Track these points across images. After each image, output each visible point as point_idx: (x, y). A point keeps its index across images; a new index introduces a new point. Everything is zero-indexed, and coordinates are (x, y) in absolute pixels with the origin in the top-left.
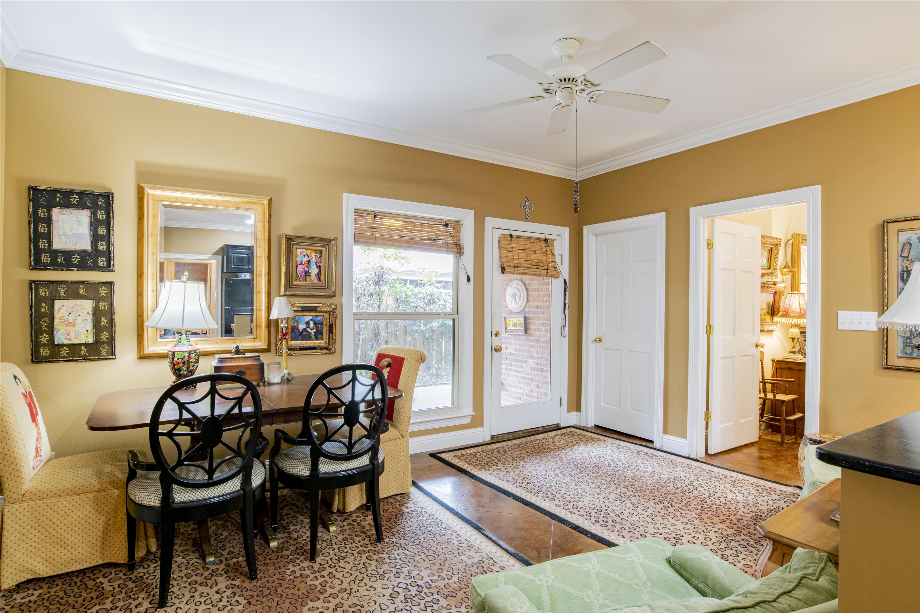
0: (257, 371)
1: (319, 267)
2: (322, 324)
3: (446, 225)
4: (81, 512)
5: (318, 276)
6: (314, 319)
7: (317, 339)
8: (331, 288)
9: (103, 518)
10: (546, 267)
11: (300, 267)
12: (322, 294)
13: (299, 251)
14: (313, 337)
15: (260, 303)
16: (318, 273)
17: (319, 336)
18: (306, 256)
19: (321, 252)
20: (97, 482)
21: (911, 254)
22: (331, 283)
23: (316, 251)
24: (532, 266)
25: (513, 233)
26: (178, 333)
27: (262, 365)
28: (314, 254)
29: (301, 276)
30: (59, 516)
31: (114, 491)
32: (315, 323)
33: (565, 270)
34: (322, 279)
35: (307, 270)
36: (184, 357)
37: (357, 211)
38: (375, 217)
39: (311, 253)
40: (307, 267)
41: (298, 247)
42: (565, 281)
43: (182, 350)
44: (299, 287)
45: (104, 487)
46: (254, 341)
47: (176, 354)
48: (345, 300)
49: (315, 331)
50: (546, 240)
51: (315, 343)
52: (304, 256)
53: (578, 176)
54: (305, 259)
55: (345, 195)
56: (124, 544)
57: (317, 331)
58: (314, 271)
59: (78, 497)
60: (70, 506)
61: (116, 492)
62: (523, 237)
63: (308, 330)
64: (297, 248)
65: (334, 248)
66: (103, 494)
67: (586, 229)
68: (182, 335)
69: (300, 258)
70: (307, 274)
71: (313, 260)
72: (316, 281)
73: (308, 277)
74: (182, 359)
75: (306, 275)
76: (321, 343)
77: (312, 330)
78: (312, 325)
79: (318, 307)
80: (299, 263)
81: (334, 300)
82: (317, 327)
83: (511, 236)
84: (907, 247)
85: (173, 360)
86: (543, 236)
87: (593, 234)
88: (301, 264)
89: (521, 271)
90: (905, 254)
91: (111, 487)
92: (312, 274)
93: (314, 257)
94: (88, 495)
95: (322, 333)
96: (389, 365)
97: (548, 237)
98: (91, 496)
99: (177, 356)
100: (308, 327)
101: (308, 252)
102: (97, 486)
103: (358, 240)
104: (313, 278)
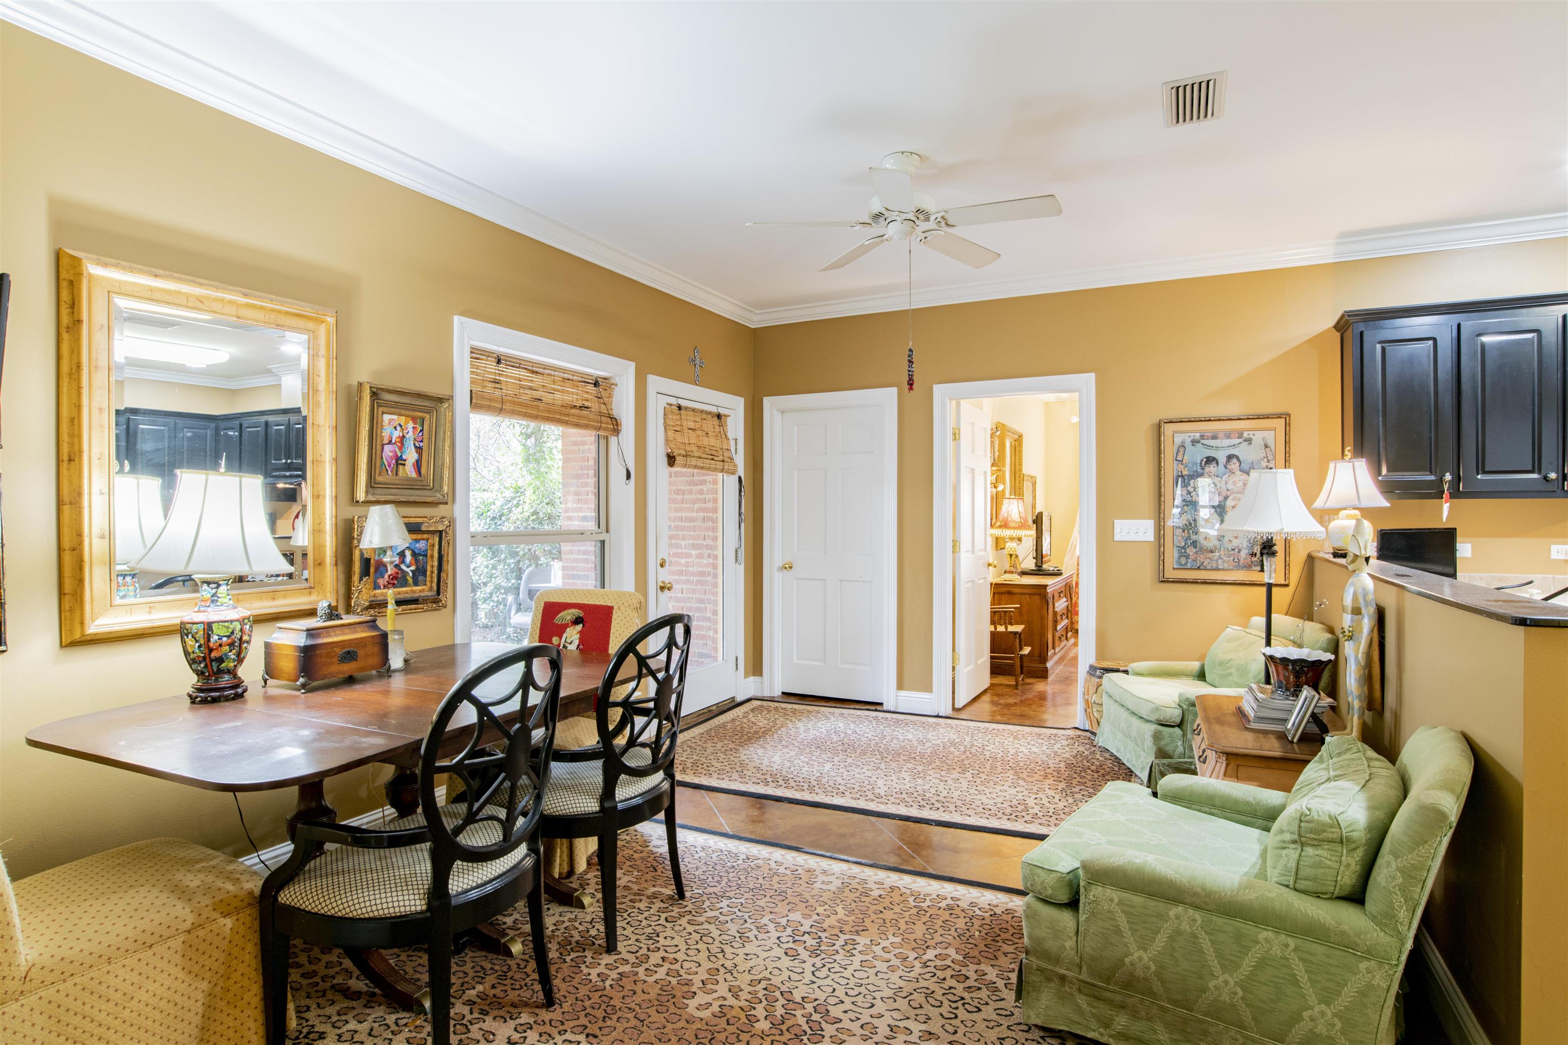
0: (376, 649)
1: (419, 450)
2: (425, 556)
3: (596, 384)
4: (158, 984)
5: (418, 465)
6: (413, 547)
7: (416, 583)
8: (441, 487)
9: (204, 985)
10: (721, 458)
11: (387, 448)
12: (428, 500)
13: (387, 417)
14: (410, 580)
15: (319, 517)
16: (417, 461)
17: (420, 578)
18: (399, 428)
19: (423, 420)
20: (188, 910)
21: (1185, 457)
22: (442, 478)
23: (414, 419)
24: (706, 456)
25: (683, 403)
26: (208, 583)
27: (384, 636)
28: (411, 425)
29: (389, 466)
30: (111, 1004)
31: (222, 921)
32: (414, 554)
33: (740, 462)
34: (423, 471)
35: (399, 454)
36: (232, 633)
37: (473, 350)
38: (499, 362)
39: (406, 423)
40: (401, 448)
41: (385, 409)
42: (740, 478)
43: (228, 618)
44: (387, 486)
45: (204, 917)
46: (310, 594)
47: (215, 626)
48: (458, 510)
49: (413, 568)
50: (719, 416)
51: (413, 591)
52: (395, 428)
53: (755, 320)
54: (397, 434)
55: (456, 319)
56: (253, 1025)
57: (417, 569)
58: (411, 456)
59: (150, 952)
60: (134, 977)
61: (228, 922)
62: (694, 410)
63: (403, 567)
64: (383, 413)
65: (449, 414)
66: (201, 933)
67: (767, 402)
68: (219, 586)
69: (389, 431)
70: (399, 461)
71: (410, 435)
72: (414, 475)
73: (401, 467)
74: (228, 637)
75: (397, 464)
76: (423, 591)
77: (408, 567)
78: (409, 558)
79: (421, 523)
80: (386, 441)
81: (441, 510)
82: (417, 562)
83: (680, 408)
85: (209, 640)
86: (714, 410)
87: (778, 410)
88: (390, 442)
89: (694, 463)
91: (215, 915)
92: (407, 463)
93: (411, 430)
94: (171, 943)
95: (424, 573)
96: (577, 621)
97: (722, 411)
98: (176, 943)
99: (218, 630)
100: (403, 562)
101: (402, 420)
102: (191, 919)
103: (477, 402)
104: (409, 470)
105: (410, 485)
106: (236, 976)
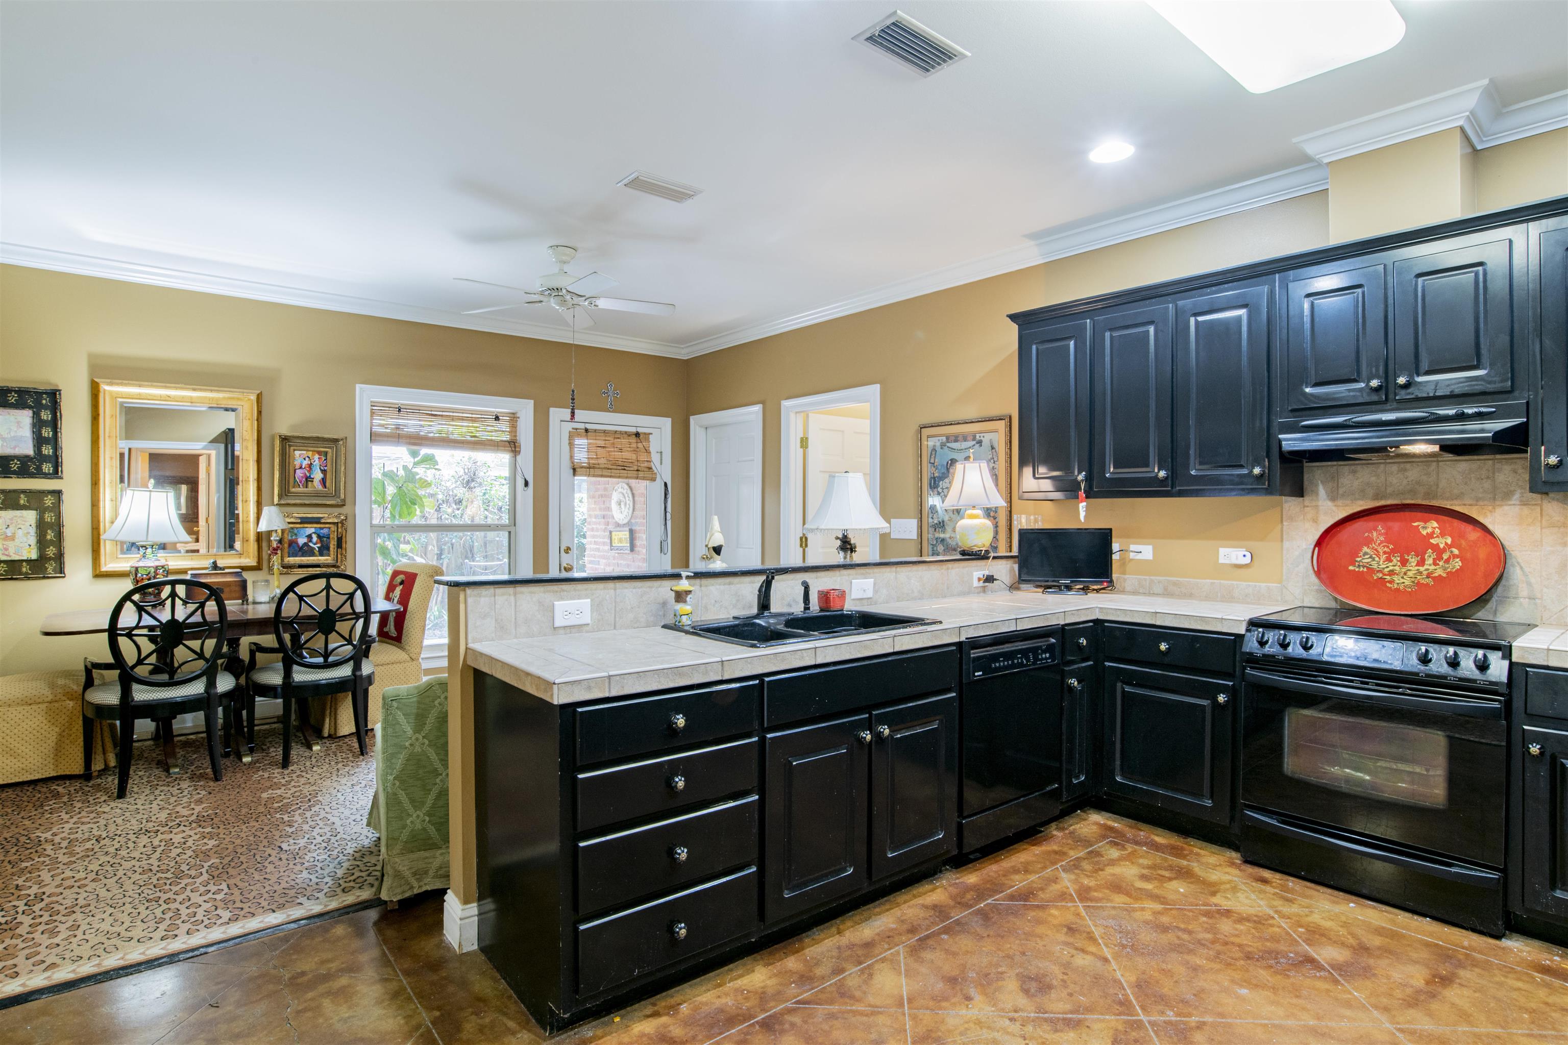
0: (237, 589)
1: (324, 472)
2: (329, 538)
3: (497, 418)
4: (32, 722)
5: (323, 482)
6: (318, 532)
7: (321, 554)
8: (340, 495)
9: (57, 729)
10: (636, 468)
11: (298, 471)
12: (328, 503)
13: (297, 453)
14: (317, 553)
15: (247, 513)
16: (323, 479)
17: (325, 552)
18: (307, 459)
19: (326, 454)
20: (50, 693)
21: (936, 460)
22: (340, 490)
23: (319, 453)
24: (615, 467)
25: (589, 426)
26: (142, 547)
27: (246, 583)
28: (317, 456)
29: (301, 482)
30: (9, 725)
31: (68, 702)
32: (319, 536)
33: (665, 471)
34: (327, 485)
35: (308, 475)
36: (149, 573)
37: (374, 405)
38: (399, 411)
39: (313, 455)
40: (309, 471)
41: (295, 448)
42: (666, 484)
43: (147, 565)
44: (298, 495)
45: (58, 697)
46: (240, 557)
47: (139, 569)
48: (357, 509)
49: (319, 545)
50: (637, 435)
51: (320, 560)
52: (305, 459)
53: (684, 353)
54: (306, 463)
55: (358, 386)
56: (80, 755)
57: (322, 546)
58: (318, 476)
59: (30, 707)
60: (20, 716)
61: (71, 703)
62: (604, 431)
63: (311, 544)
64: (294, 450)
65: (343, 449)
66: (56, 705)
67: (693, 419)
68: (147, 549)
69: (299, 461)
70: (308, 479)
71: (316, 462)
72: (320, 487)
73: (310, 483)
74: (147, 575)
75: (307, 481)
76: (327, 560)
77: (315, 544)
78: (315, 538)
79: (322, 518)
80: (297, 467)
81: (343, 510)
82: (321, 541)
83: (587, 430)
84: (933, 453)
85: (136, 576)
86: (634, 430)
87: (701, 427)
88: (301, 468)
89: (600, 473)
90: (932, 461)
91: (64, 698)
92: (314, 480)
93: (317, 460)
94: (40, 705)
95: (328, 548)
96: (402, 583)
97: (640, 430)
98: (43, 706)
99: (141, 572)
100: (311, 541)
101: (310, 454)
102: (50, 697)
103: (374, 438)
104: (316, 485)
105: (317, 495)
106: (74, 730)
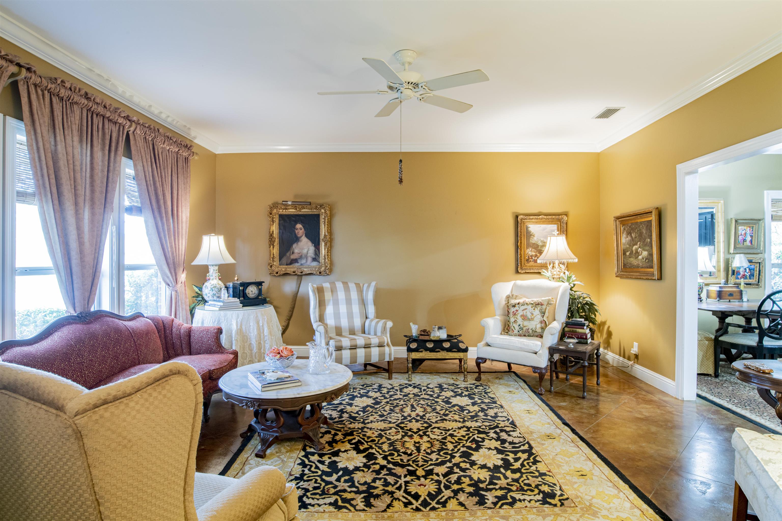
0: (739, 294)
1: (751, 236)
2: (754, 270)
5: (751, 242)
6: (749, 267)
7: (750, 279)
8: (760, 248)
11: (740, 237)
12: (755, 252)
13: (740, 227)
14: (748, 278)
15: (719, 258)
16: (751, 240)
18: (744, 230)
19: (753, 227)
22: (760, 245)
23: (750, 227)
27: (741, 291)
28: (749, 229)
29: (741, 242)
32: (750, 269)
34: (753, 243)
37: (772, 200)
39: (747, 228)
40: (745, 237)
43: (699, 282)
44: (740, 248)
46: (716, 279)
48: (766, 256)
49: (749, 274)
54: (744, 232)
55: (765, 192)
56: (713, 366)
57: (751, 274)
58: (749, 238)
65: (761, 224)
69: (741, 232)
70: (744, 240)
71: (748, 232)
72: (750, 244)
75: (744, 241)
76: (753, 281)
78: (748, 270)
79: (753, 260)
81: (760, 256)
82: (751, 272)
88: (741, 235)
92: (747, 241)
93: (748, 231)
95: (753, 276)
100: (746, 272)
103: (773, 218)
104: (748, 243)
105: (748, 248)
